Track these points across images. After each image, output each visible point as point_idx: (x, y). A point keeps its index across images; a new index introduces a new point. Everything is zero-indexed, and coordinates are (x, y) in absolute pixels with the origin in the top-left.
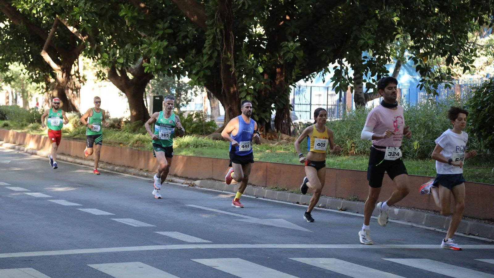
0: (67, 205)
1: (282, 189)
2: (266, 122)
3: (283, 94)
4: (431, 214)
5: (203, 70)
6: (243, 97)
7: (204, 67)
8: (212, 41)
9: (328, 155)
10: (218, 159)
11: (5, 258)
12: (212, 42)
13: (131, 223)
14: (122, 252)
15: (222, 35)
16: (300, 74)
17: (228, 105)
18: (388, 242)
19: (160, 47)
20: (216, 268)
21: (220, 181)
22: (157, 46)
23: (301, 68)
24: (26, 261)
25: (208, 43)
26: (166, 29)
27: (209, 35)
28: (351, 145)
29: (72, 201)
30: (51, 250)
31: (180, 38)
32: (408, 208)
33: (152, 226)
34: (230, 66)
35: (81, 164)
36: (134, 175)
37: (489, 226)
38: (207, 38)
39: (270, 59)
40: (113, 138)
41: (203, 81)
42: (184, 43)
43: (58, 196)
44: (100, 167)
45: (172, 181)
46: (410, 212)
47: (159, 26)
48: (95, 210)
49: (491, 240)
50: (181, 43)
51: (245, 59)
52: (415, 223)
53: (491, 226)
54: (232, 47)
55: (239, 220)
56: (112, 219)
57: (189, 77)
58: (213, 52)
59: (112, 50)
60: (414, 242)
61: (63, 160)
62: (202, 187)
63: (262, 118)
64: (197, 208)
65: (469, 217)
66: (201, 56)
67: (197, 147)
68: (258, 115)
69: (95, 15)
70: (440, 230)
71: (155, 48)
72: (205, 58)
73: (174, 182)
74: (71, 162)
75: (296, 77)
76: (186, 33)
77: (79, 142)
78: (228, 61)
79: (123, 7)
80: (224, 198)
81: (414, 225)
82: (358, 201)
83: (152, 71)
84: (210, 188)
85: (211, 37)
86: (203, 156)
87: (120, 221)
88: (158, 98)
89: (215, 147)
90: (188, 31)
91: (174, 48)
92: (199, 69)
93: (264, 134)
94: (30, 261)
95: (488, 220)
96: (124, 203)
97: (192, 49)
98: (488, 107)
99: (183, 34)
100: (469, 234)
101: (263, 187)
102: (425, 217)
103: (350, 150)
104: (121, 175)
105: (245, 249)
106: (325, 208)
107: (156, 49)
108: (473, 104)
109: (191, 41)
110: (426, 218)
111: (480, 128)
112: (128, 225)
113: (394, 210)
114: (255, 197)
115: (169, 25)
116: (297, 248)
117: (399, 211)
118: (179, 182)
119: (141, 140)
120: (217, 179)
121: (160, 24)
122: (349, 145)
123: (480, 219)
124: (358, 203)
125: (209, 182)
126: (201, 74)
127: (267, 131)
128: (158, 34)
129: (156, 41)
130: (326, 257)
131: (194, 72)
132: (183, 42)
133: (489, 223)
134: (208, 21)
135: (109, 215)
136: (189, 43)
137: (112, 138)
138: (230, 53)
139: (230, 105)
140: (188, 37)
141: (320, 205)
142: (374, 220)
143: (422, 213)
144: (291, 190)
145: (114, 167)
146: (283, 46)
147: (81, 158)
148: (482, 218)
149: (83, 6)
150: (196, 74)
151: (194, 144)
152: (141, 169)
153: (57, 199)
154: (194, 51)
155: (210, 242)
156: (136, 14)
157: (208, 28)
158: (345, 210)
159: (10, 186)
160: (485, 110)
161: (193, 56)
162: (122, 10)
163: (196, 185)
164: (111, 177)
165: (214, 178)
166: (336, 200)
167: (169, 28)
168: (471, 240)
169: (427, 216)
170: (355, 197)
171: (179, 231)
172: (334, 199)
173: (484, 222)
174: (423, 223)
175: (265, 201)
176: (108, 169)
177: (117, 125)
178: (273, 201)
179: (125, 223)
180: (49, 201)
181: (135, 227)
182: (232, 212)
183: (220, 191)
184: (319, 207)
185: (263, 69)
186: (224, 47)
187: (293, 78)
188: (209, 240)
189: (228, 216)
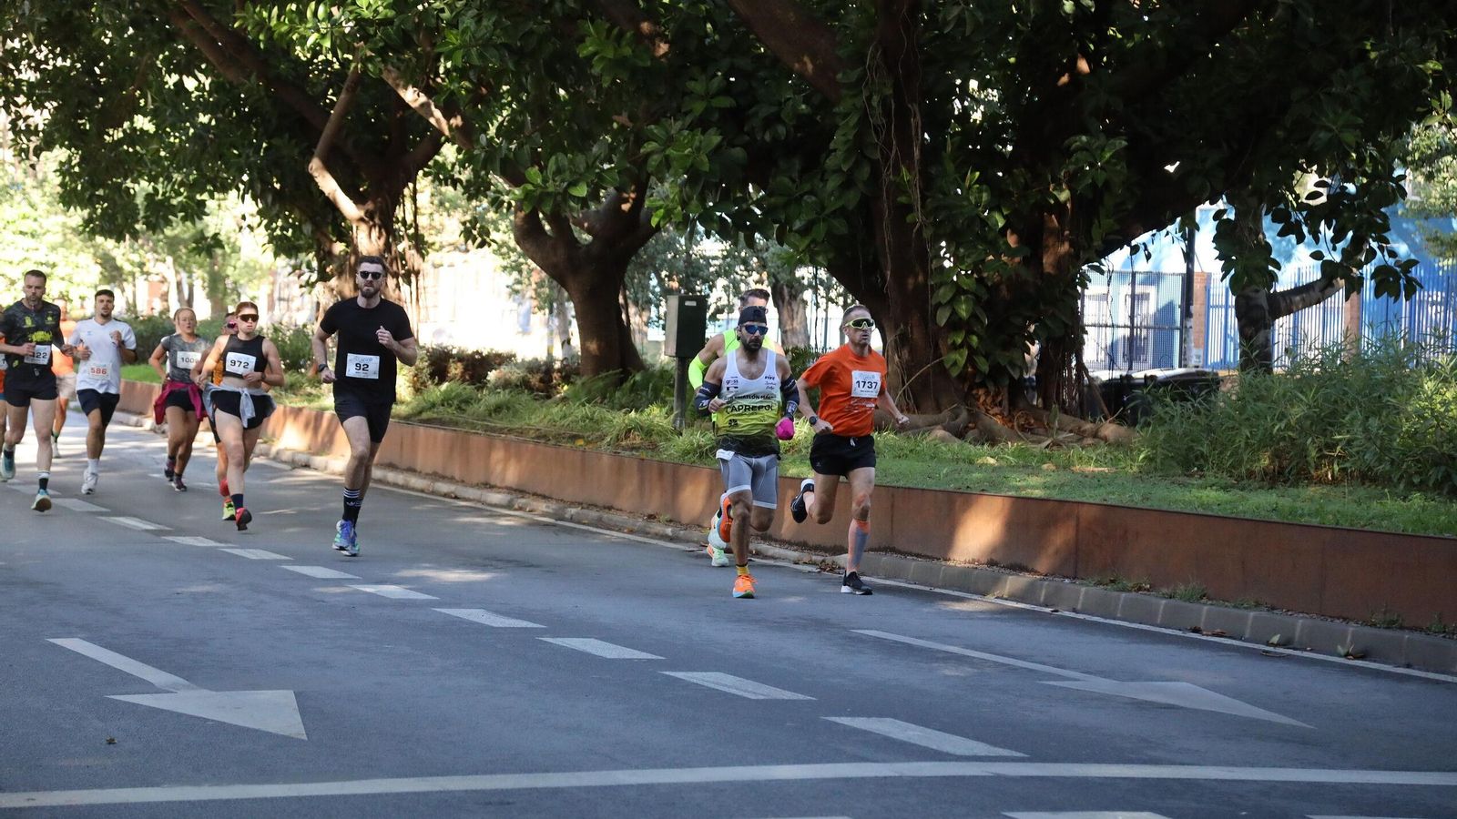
0: (500, 625)
1: (1130, 585)
2: (1011, 378)
3: (1065, 293)
5: (824, 220)
6: (944, 301)
7: (827, 212)
8: (854, 132)
9: (1248, 482)
11: (426, 794)
12: (856, 135)
13: (729, 687)
14: (770, 781)
15: (887, 113)
16: (1117, 232)
17: (897, 327)
19: (698, 149)
21: (918, 555)
22: (691, 147)
23: (1120, 215)
24: (490, 803)
25: (843, 139)
26: (713, 97)
27: (846, 115)
28: (1321, 450)
29: (508, 614)
30: (547, 771)
31: (755, 123)
33: (801, 697)
34: (909, 208)
35: (456, 498)
36: (631, 532)
38: (841, 123)
39: (1026, 188)
40: (546, 421)
41: (825, 252)
42: (767, 137)
43: (456, 596)
44: (516, 506)
45: (758, 554)
47: (691, 85)
48: (594, 642)
50: (758, 138)
51: (953, 189)
54: (917, 152)
55: (1051, 683)
56: (667, 673)
57: (781, 240)
58: (857, 164)
59: (554, 158)
61: (396, 485)
63: (999, 364)
64: (896, 642)
66: (819, 177)
68: (987, 356)
69: (507, 54)
71: (686, 152)
72: (833, 183)
73: (766, 557)
74: (422, 491)
75: (1104, 242)
76: (774, 109)
77: (442, 432)
78: (905, 193)
79: (592, 29)
80: (957, 613)
82: (1401, 628)
83: (674, 222)
85: (854, 120)
87: (695, 681)
88: (694, 304)
90: (780, 104)
91: (738, 152)
92: (813, 216)
93: (1006, 414)
94: (501, 803)
96: (666, 619)
97: (790, 156)
99: (765, 111)
101: (1065, 577)
103: (1317, 468)
104: (593, 533)
105: (1145, 781)
106: (1295, 649)
107: (688, 156)
109: (788, 132)
112: (728, 694)
114: (1048, 610)
115: (725, 83)
118: (783, 559)
119: (642, 428)
121: (696, 80)
122: (1313, 451)
124: (1407, 635)
125: (884, 559)
126: (820, 230)
127: (1013, 405)
128: (686, 114)
129: (686, 132)
131: (798, 225)
132: (764, 133)
134: (844, 73)
135: (648, 660)
136: (782, 137)
137: (541, 421)
138: (909, 170)
139: (902, 327)
140: (783, 123)
141: (1275, 639)
144: (1165, 590)
145: (564, 508)
146: (1074, 147)
147: (451, 480)
149: (473, 27)
150: (804, 232)
152: (651, 517)
153: (458, 605)
154: (797, 162)
155: (1020, 754)
156: (627, 51)
157: (844, 92)
158: (1362, 658)
159: (294, 563)
161: (795, 176)
162: (588, 40)
163: (839, 568)
164: (564, 538)
165: (898, 547)
166: (1328, 623)
167: (726, 91)
170: (1391, 617)
171: (895, 716)
172: (1319, 622)
175: (1083, 622)
176: (544, 514)
177: (540, 380)
178: (1112, 622)
179: (712, 686)
180: (440, 613)
181: (750, 700)
182: (1014, 657)
183: (928, 589)
184: (1268, 644)
185: (1005, 217)
186: (894, 152)
187: (1095, 244)
188: (1010, 748)
189: (1014, 669)
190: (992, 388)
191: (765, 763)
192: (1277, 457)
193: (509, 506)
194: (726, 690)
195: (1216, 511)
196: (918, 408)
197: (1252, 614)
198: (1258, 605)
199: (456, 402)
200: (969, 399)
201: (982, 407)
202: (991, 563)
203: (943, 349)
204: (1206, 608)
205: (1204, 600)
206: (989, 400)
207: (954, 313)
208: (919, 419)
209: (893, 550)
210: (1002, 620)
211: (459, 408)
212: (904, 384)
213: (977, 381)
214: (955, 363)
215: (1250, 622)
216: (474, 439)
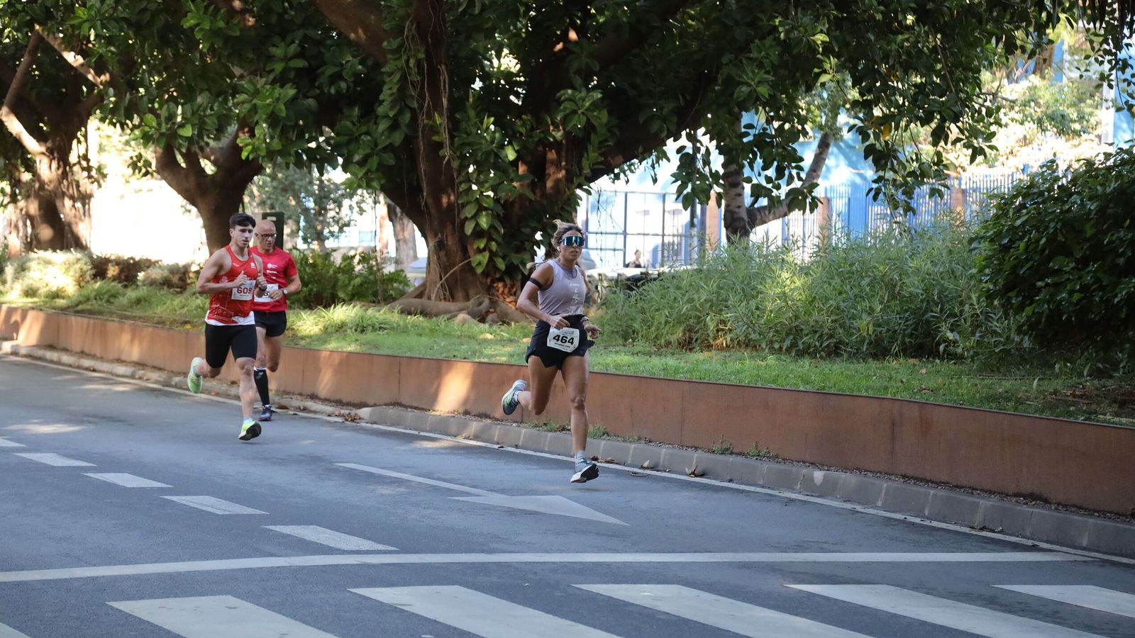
0: (60, 465)
1: (558, 426)
3: (562, 209)
4: (898, 484)
5: (377, 155)
6: (469, 216)
7: (380, 147)
8: (397, 87)
9: (664, 349)
10: (411, 358)
12: (399, 90)
13: (208, 506)
14: (189, 572)
15: (420, 72)
16: (601, 163)
17: (436, 235)
18: (799, 548)
19: (278, 100)
20: (405, 608)
21: (416, 408)
22: (272, 98)
23: (603, 150)
25: (389, 92)
26: (291, 59)
27: (390, 74)
28: (717, 325)
29: (72, 456)
30: (23, 570)
31: (323, 80)
32: (845, 469)
33: (258, 512)
34: (440, 145)
35: (94, 371)
36: (217, 394)
37: (1028, 509)
38: (388, 80)
39: (532, 129)
40: (168, 311)
41: (379, 179)
42: (333, 91)
43: (39, 444)
44: (137, 376)
45: (305, 410)
46: (849, 479)
47: (273, 50)
48: (126, 476)
49: (1030, 543)
50: (326, 91)
51: (474, 130)
52: (860, 503)
53: (1031, 510)
54: (445, 102)
55: (459, 498)
56: (166, 497)
57: (345, 169)
58: (400, 112)
59: (165, 106)
60: (859, 548)
61: (52, 362)
62: (375, 423)
63: (513, 263)
64: (362, 472)
65: (982, 490)
66: (373, 121)
67: (362, 331)
68: (504, 258)
69: (125, 26)
70: (918, 520)
71: (268, 101)
72: (383, 126)
73: (310, 411)
74: (70, 366)
75: (592, 170)
76: (337, 69)
77: (86, 320)
78: (438, 133)
79: (193, 7)
80: (426, 449)
81: (859, 508)
82: (732, 453)
83: (259, 156)
84: (392, 425)
85: (397, 77)
86: (377, 352)
87: (184, 502)
89: (404, 330)
90: (342, 65)
91: (311, 102)
92: (368, 151)
95: (1025, 496)
96: (194, 459)
97: (351, 105)
98: (1026, 240)
99: (330, 71)
100: (982, 529)
101: (514, 422)
102: (884, 491)
103: (715, 338)
104: (187, 395)
105: (473, 565)
106: (658, 471)
107: (269, 105)
108: (992, 232)
109: (348, 87)
110: (885, 494)
111: (1008, 288)
112: (203, 511)
113: (812, 475)
114: (496, 447)
115: (299, 49)
116: (593, 563)
117: (825, 477)
118: (322, 413)
120: (409, 404)
121: (277, 46)
122: (712, 326)
123: (1007, 495)
124: (731, 459)
125: (392, 411)
126: (374, 162)
128: (270, 72)
129: (268, 87)
130: (659, 583)
131: (357, 158)
132: (330, 87)
133: (1025, 504)
134: (389, 42)
135: (158, 488)
136: (344, 91)
137: (165, 310)
138: (441, 115)
139: (440, 235)
140: (341, 78)
141: (646, 464)
142: (767, 497)
143: (878, 482)
145: (170, 378)
146: (563, 98)
147: (93, 357)
148: (1010, 493)
149: (98, 5)
150: (362, 163)
151: (357, 325)
153: (37, 450)
154: (356, 109)
155: (393, 549)
156: (221, 24)
157: (389, 56)
158: (702, 475)
160: (1019, 246)
161: (355, 120)
162: (189, 14)
163: (360, 419)
164: (163, 399)
165: (404, 402)
166: (683, 452)
167: (301, 55)
168: (988, 543)
169: (888, 489)
170: (726, 446)
171: (319, 525)
172: (677, 451)
173: (1017, 502)
174: (879, 504)
175: (520, 454)
176: (156, 382)
177: (178, 280)
178: (538, 454)
179: (195, 506)
180: (18, 457)
181: (217, 515)
182: (445, 480)
183: (416, 433)
184: (642, 467)
185: (517, 152)
186: (427, 102)
187: (585, 172)
188: (389, 545)
189: (436, 489)
190: (508, 282)
191: (195, 560)
192: (690, 331)
193: (132, 377)
194: (204, 508)
195: (624, 371)
196: (453, 298)
197: (633, 446)
198: (640, 439)
199: (106, 296)
200: (489, 289)
201: (500, 296)
202: (466, 413)
203: (471, 253)
204: (603, 442)
205: (604, 437)
206: (506, 291)
207: (477, 225)
208: (451, 306)
209: (400, 405)
210: (454, 454)
211: (108, 301)
212: (441, 279)
213: (498, 276)
214: (480, 264)
215: (631, 452)
216: (110, 324)
